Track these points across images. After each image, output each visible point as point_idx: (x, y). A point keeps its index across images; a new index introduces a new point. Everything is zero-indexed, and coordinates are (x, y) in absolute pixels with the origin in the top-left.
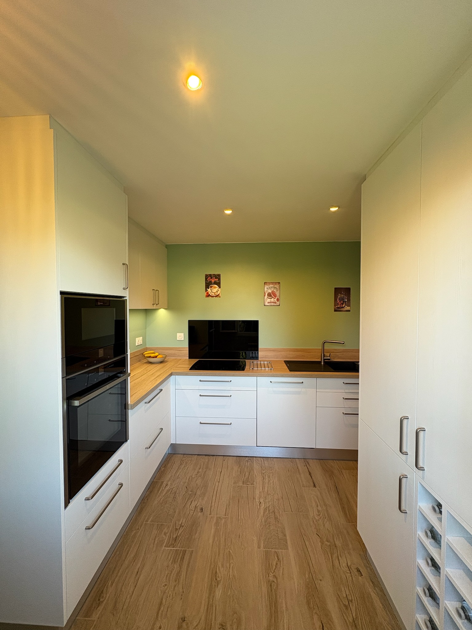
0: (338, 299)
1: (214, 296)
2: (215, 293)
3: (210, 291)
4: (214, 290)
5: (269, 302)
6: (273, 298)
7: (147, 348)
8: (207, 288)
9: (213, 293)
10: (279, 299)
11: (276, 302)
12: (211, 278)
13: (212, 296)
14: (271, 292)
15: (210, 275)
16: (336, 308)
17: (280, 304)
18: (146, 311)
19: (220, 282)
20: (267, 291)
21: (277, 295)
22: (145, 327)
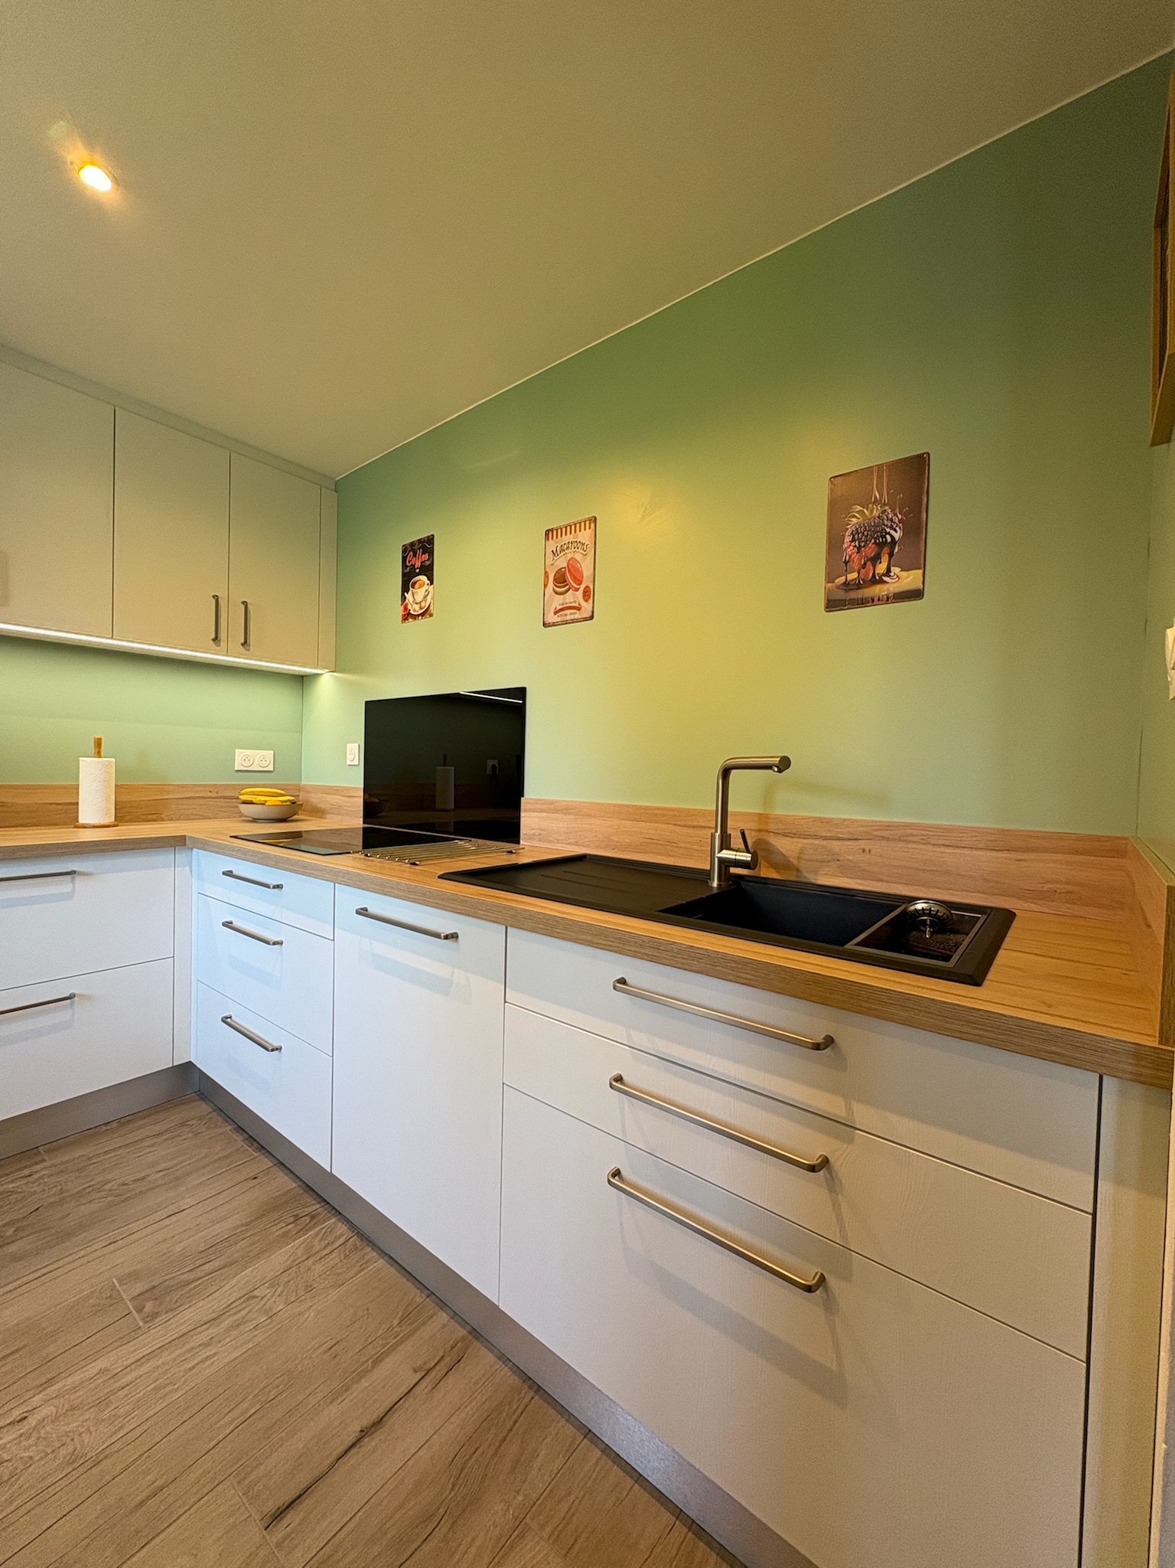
0: (848, 539)
1: (418, 615)
2: (420, 602)
3: (411, 599)
4: (421, 592)
5: (558, 609)
6: (570, 589)
7: (299, 788)
8: (405, 588)
9: (417, 603)
10: (592, 590)
11: (579, 604)
12: (415, 556)
13: (415, 617)
14: (565, 568)
15: (412, 544)
16: (838, 587)
17: (593, 612)
18: (302, 681)
19: (433, 561)
20: (552, 565)
21: (584, 576)
22: (299, 726)
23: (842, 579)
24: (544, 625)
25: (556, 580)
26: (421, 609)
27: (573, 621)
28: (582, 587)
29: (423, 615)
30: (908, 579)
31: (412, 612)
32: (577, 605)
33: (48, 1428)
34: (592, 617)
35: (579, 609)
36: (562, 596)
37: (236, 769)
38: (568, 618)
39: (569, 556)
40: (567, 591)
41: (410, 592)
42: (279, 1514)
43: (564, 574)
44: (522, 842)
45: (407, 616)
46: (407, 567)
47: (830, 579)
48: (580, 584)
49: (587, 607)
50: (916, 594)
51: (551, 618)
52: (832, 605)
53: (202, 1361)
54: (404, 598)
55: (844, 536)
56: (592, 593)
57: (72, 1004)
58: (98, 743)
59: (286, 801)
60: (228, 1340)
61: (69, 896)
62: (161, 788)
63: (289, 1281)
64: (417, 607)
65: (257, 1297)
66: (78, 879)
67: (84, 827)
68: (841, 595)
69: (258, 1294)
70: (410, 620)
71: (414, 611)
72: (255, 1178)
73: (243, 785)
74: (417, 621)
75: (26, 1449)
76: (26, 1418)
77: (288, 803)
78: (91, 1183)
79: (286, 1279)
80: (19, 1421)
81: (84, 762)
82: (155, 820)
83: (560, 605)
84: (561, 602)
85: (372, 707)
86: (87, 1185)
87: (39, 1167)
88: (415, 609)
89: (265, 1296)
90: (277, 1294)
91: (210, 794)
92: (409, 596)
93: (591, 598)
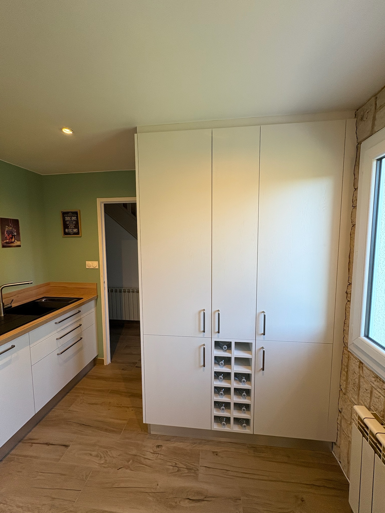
30: (18, 243)
47: (2, 241)
50: (20, 246)
55: (5, 232)
68: (5, 245)
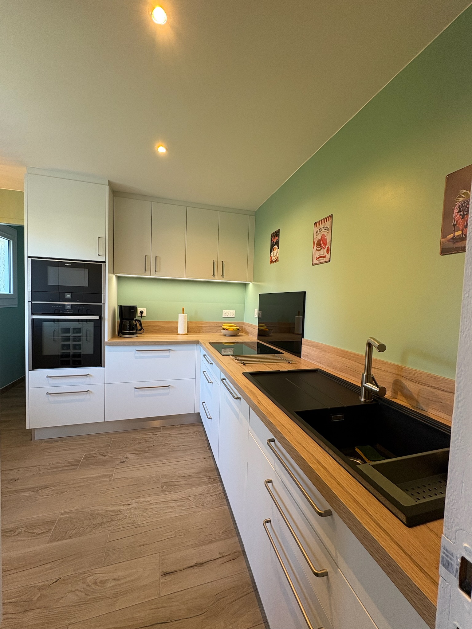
0: (456, 211)
4: (275, 252)
5: (317, 257)
6: (322, 248)
7: (243, 323)
8: (271, 251)
9: (274, 257)
10: (330, 248)
11: (325, 255)
12: (274, 238)
13: (273, 262)
14: (320, 239)
15: (273, 233)
16: (449, 241)
17: (330, 259)
18: (245, 285)
19: (279, 240)
20: (316, 238)
21: (327, 242)
22: (244, 302)
23: (452, 235)
24: (313, 265)
25: (317, 245)
26: (275, 259)
27: (323, 263)
28: (327, 247)
29: (276, 261)
31: (273, 260)
32: (324, 255)
33: (133, 510)
34: (329, 261)
35: (325, 257)
36: (319, 252)
37: (223, 316)
38: (321, 261)
39: (322, 234)
40: (321, 249)
41: (273, 252)
42: (166, 574)
43: (320, 242)
44: (302, 357)
45: (272, 262)
46: (272, 242)
47: (444, 236)
48: (326, 246)
49: (328, 256)
51: (315, 262)
52: (444, 251)
53: (168, 512)
54: (271, 254)
55: (453, 209)
56: (330, 250)
57: (169, 388)
58: (183, 309)
59: (235, 329)
60: (177, 509)
61: (168, 357)
62: (201, 323)
63: (199, 499)
64: (274, 258)
65: (189, 499)
66: (171, 352)
67: (179, 335)
68: (451, 245)
69: (190, 499)
70: (272, 263)
71: (273, 259)
72: (205, 458)
73: (223, 322)
74: (274, 264)
75: (127, 513)
76: (130, 504)
77: (236, 330)
78: (167, 443)
79: (199, 498)
80: (129, 505)
81: (181, 316)
82: (199, 333)
83: (318, 256)
84: (319, 255)
85: (261, 296)
86: (166, 443)
87: (159, 433)
88: (274, 259)
89: (191, 500)
90: (194, 501)
91: (215, 325)
92: (272, 254)
93: (330, 252)
